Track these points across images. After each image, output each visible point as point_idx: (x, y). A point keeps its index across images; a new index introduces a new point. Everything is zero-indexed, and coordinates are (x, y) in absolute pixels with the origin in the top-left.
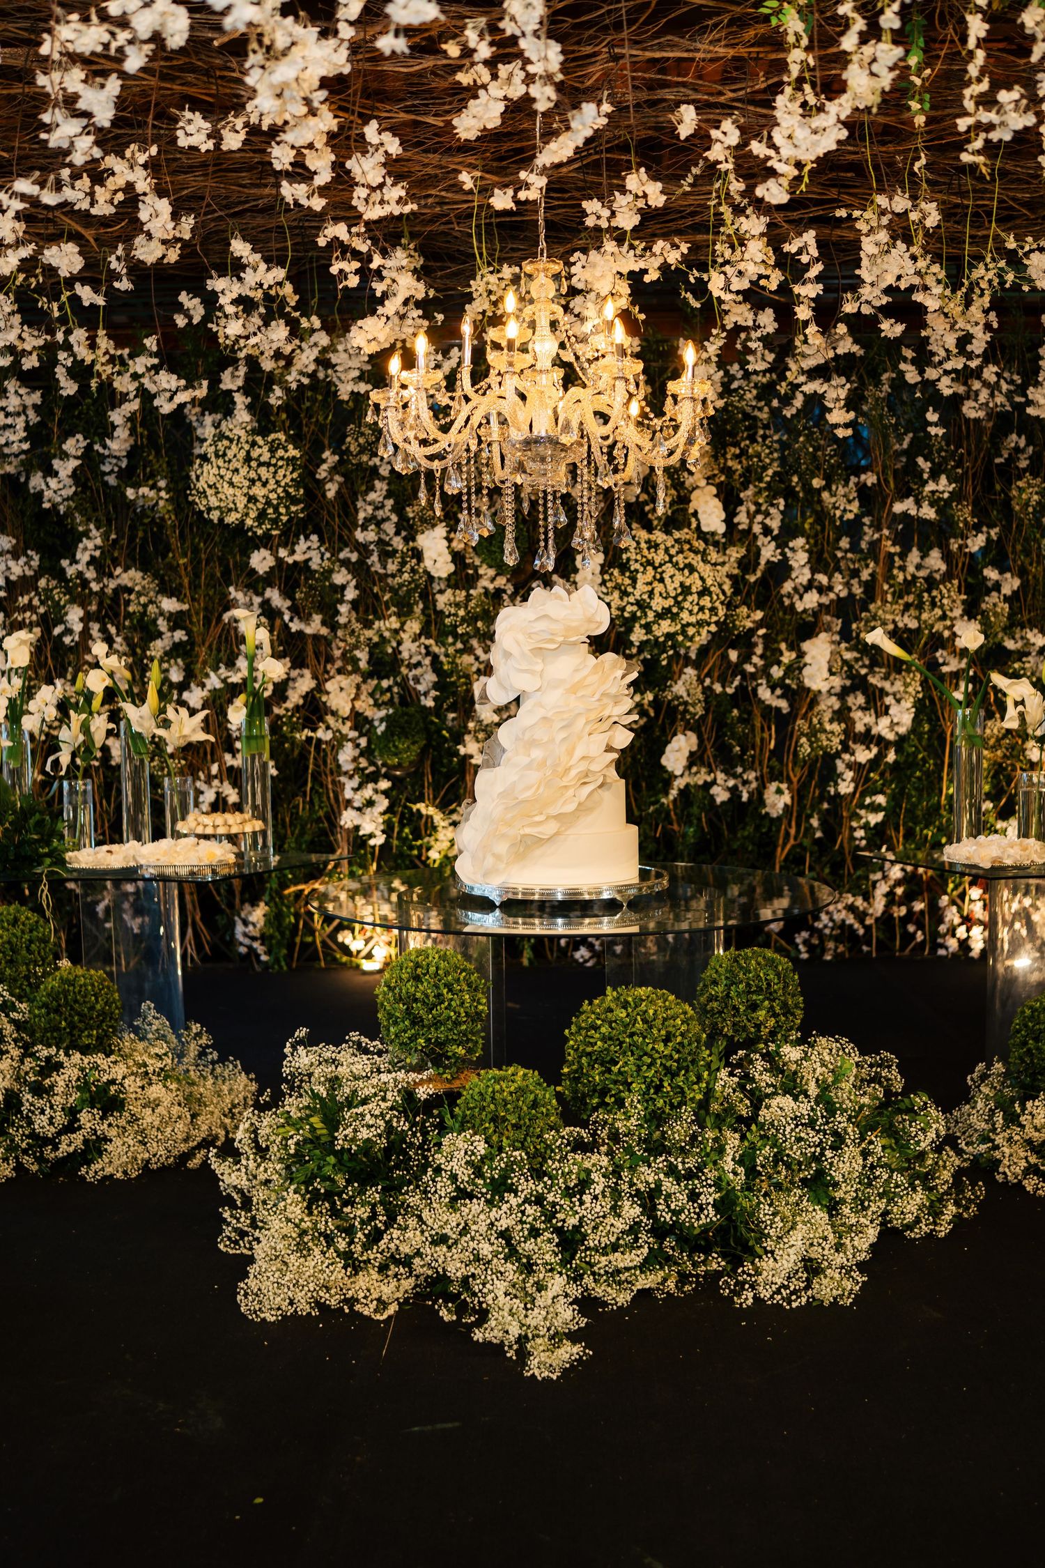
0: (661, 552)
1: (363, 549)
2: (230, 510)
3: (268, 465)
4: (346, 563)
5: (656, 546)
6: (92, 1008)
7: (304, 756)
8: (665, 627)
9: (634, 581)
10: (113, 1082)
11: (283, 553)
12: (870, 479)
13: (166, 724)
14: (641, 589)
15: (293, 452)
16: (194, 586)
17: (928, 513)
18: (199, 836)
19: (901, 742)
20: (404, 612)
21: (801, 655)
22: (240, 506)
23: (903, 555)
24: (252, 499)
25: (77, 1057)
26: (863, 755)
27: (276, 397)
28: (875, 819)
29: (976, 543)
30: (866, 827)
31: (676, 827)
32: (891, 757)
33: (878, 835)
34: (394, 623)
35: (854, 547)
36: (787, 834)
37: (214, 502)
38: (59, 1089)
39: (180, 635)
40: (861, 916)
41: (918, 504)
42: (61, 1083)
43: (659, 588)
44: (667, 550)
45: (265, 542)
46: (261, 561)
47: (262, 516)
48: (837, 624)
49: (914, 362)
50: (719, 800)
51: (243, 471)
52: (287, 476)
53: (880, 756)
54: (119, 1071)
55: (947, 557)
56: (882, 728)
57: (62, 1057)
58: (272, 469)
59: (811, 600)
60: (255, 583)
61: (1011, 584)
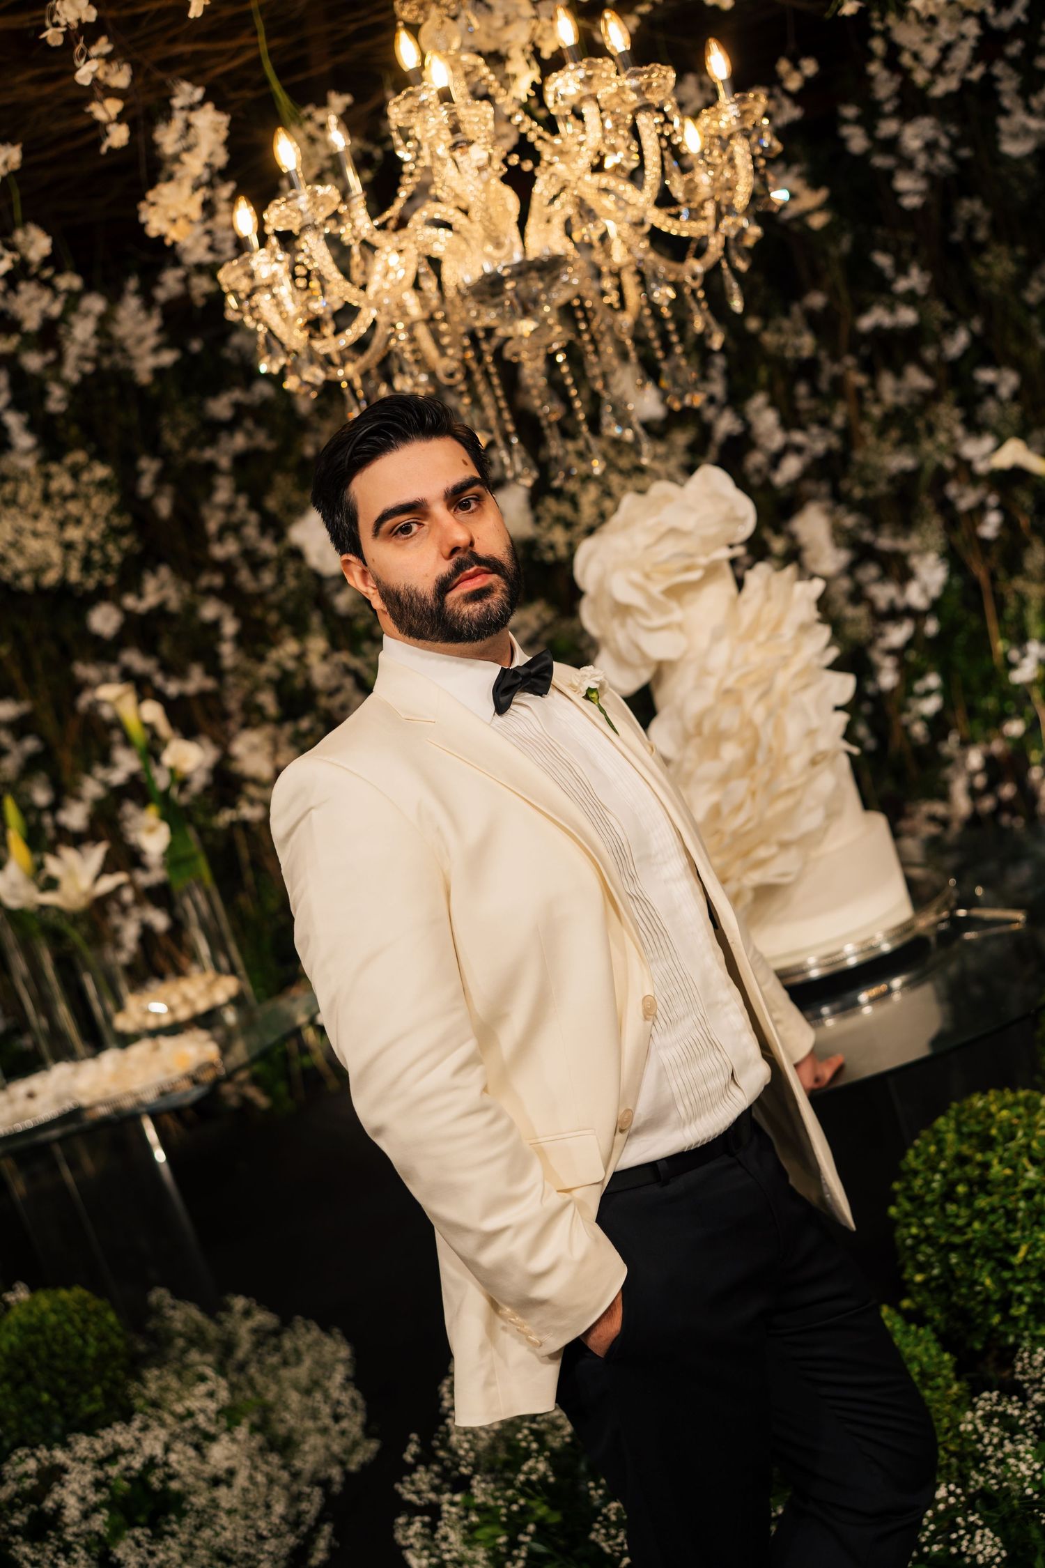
1: (226, 567)
2: (44, 568)
3: (74, 496)
4: (210, 592)
6: (81, 1357)
9: (575, 505)
10: (151, 1464)
11: (130, 601)
12: (817, 300)
13: (51, 884)
15: (101, 472)
16: (29, 677)
17: (908, 316)
18: (155, 1033)
19: (936, 607)
20: (301, 632)
21: (793, 537)
22: (56, 559)
23: (873, 385)
24: (68, 546)
25: (82, 1444)
26: (898, 635)
27: (57, 399)
28: (931, 706)
29: (958, 343)
30: (923, 718)
32: (932, 627)
33: (938, 725)
34: (291, 647)
35: (815, 392)
37: (20, 563)
38: (73, 1511)
39: (31, 744)
40: (944, 822)
41: (892, 309)
42: (71, 1501)
45: (102, 594)
46: (104, 620)
47: (87, 565)
48: (824, 488)
49: (858, 121)
51: (46, 514)
52: (102, 503)
53: (918, 631)
54: (153, 1446)
55: (927, 369)
56: (915, 596)
57: (60, 1456)
58: (82, 500)
59: (791, 467)
60: (105, 651)
61: (1008, 382)
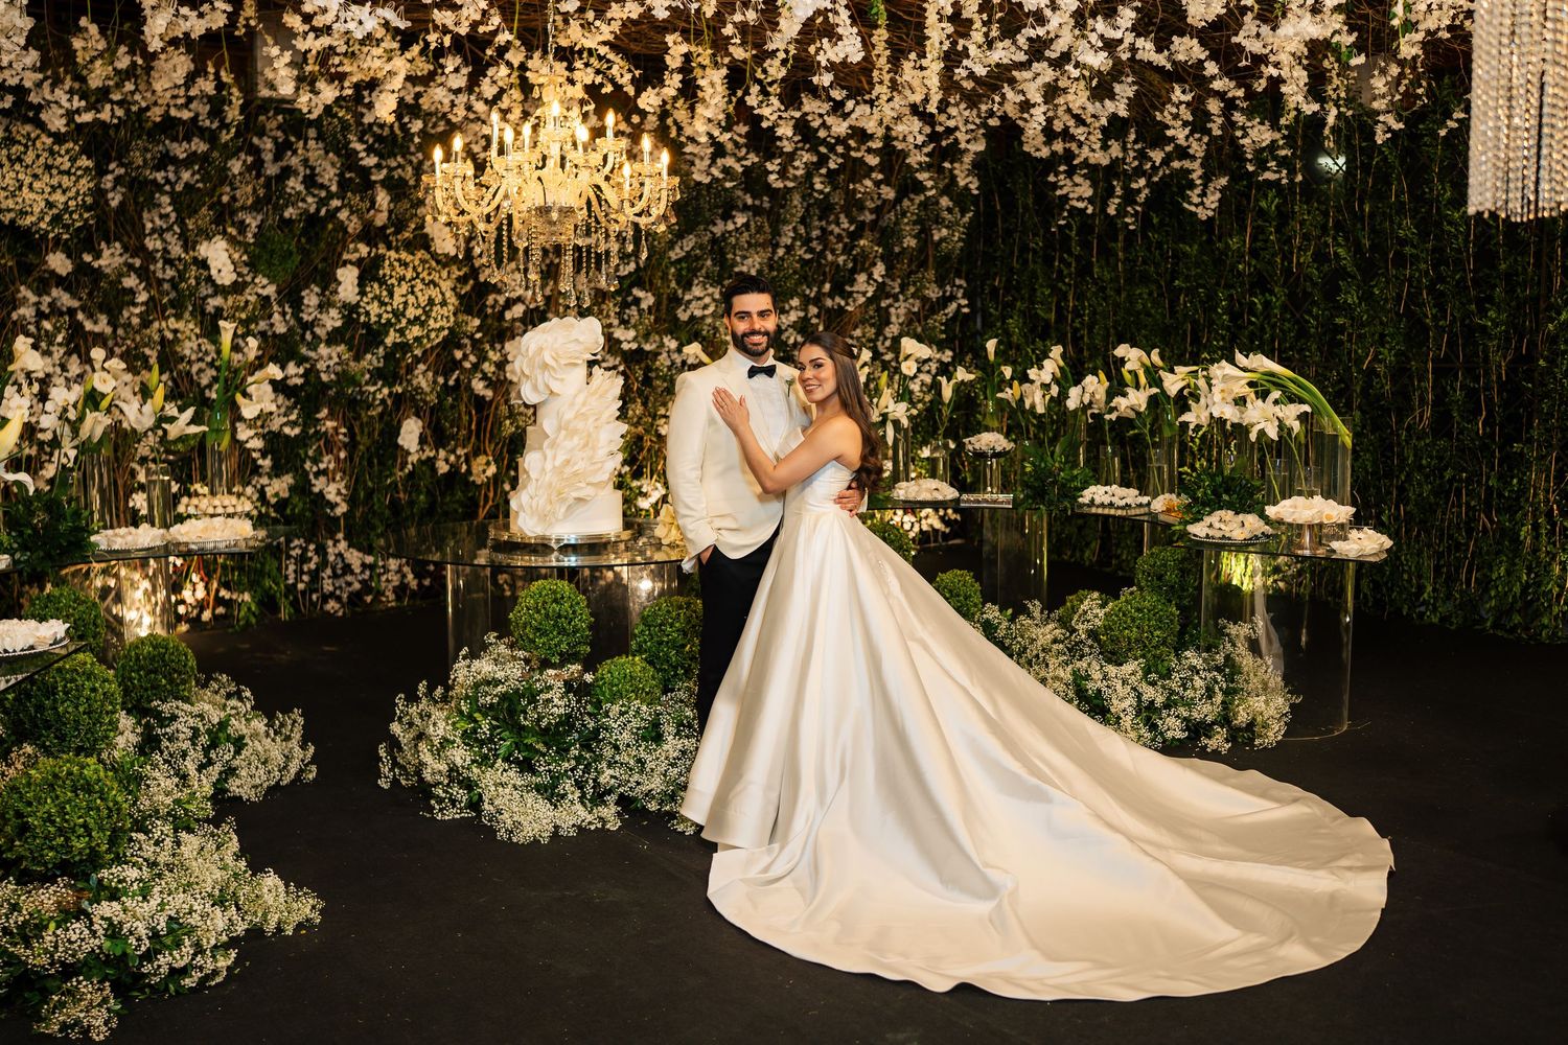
0: (410, 269)
1: (150, 256)
2: (26, 213)
3: (68, 173)
4: (135, 269)
5: (406, 265)
8: (416, 331)
9: (391, 295)
11: (86, 258)
14: (398, 300)
15: (89, 163)
20: (179, 315)
22: (36, 210)
24: (50, 205)
31: (402, 495)
34: (172, 323)
36: (486, 497)
43: (411, 299)
44: (414, 268)
45: (60, 245)
46: (59, 263)
47: (56, 219)
50: (441, 472)
51: (46, 178)
58: (73, 178)
59: (518, 311)
61: (649, 302)
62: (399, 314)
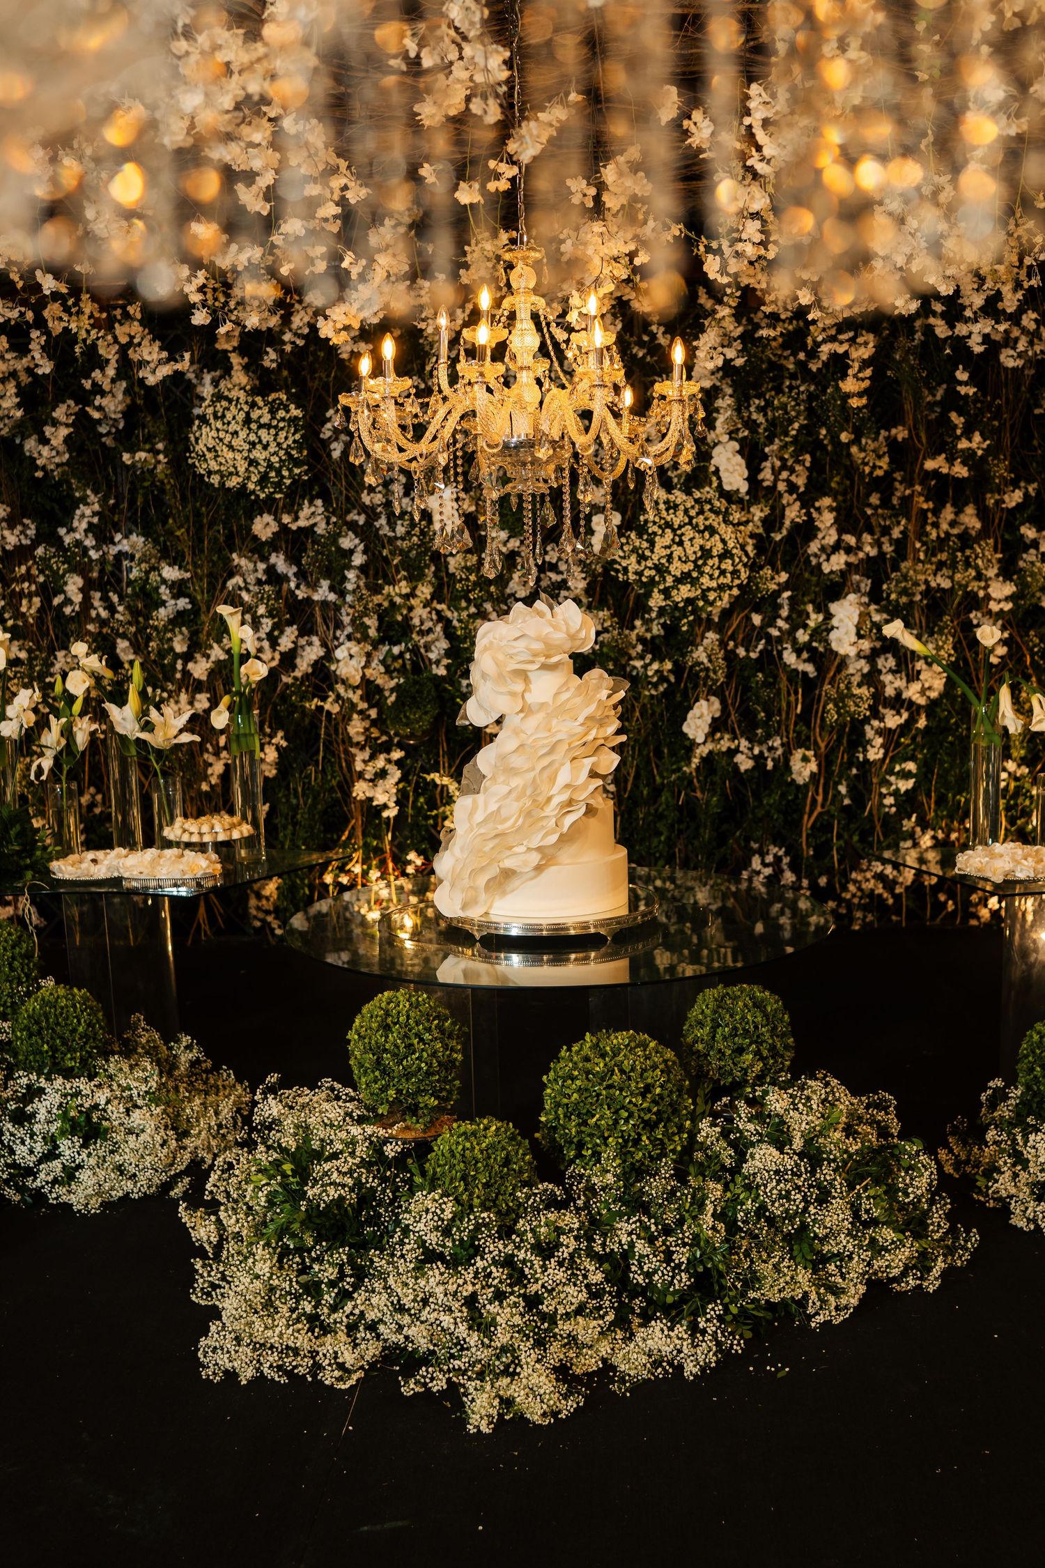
0: (680, 513)
1: (371, 514)
2: (231, 474)
3: (268, 426)
4: (353, 526)
5: (676, 507)
6: (74, 1031)
7: (315, 726)
8: (685, 591)
9: (652, 544)
10: (95, 1107)
11: (286, 519)
12: (900, 433)
13: (148, 727)
14: (660, 551)
15: (295, 412)
16: (197, 549)
17: (961, 471)
19: (932, 706)
20: (415, 577)
21: (829, 616)
22: (241, 470)
23: (937, 512)
24: (253, 463)
25: (59, 1081)
26: (893, 721)
27: (270, 359)
28: (905, 785)
29: (1014, 498)
30: (896, 793)
31: (699, 794)
32: (922, 723)
33: (907, 802)
34: (404, 587)
35: (886, 502)
36: (814, 801)
37: (214, 466)
38: (42, 1116)
39: (183, 603)
40: (890, 884)
41: (950, 461)
42: (43, 1111)
43: (678, 551)
44: (686, 511)
45: (268, 506)
46: (264, 527)
47: (263, 480)
48: (866, 585)
49: (943, 316)
50: (743, 768)
51: (243, 434)
52: (289, 438)
53: (911, 721)
54: (101, 1097)
55: (982, 513)
56: (913, 692)
57: (43, 1083)
58: (273, 431)
59: (838, 561)
60: (260, 550)
62: (660, 570)
